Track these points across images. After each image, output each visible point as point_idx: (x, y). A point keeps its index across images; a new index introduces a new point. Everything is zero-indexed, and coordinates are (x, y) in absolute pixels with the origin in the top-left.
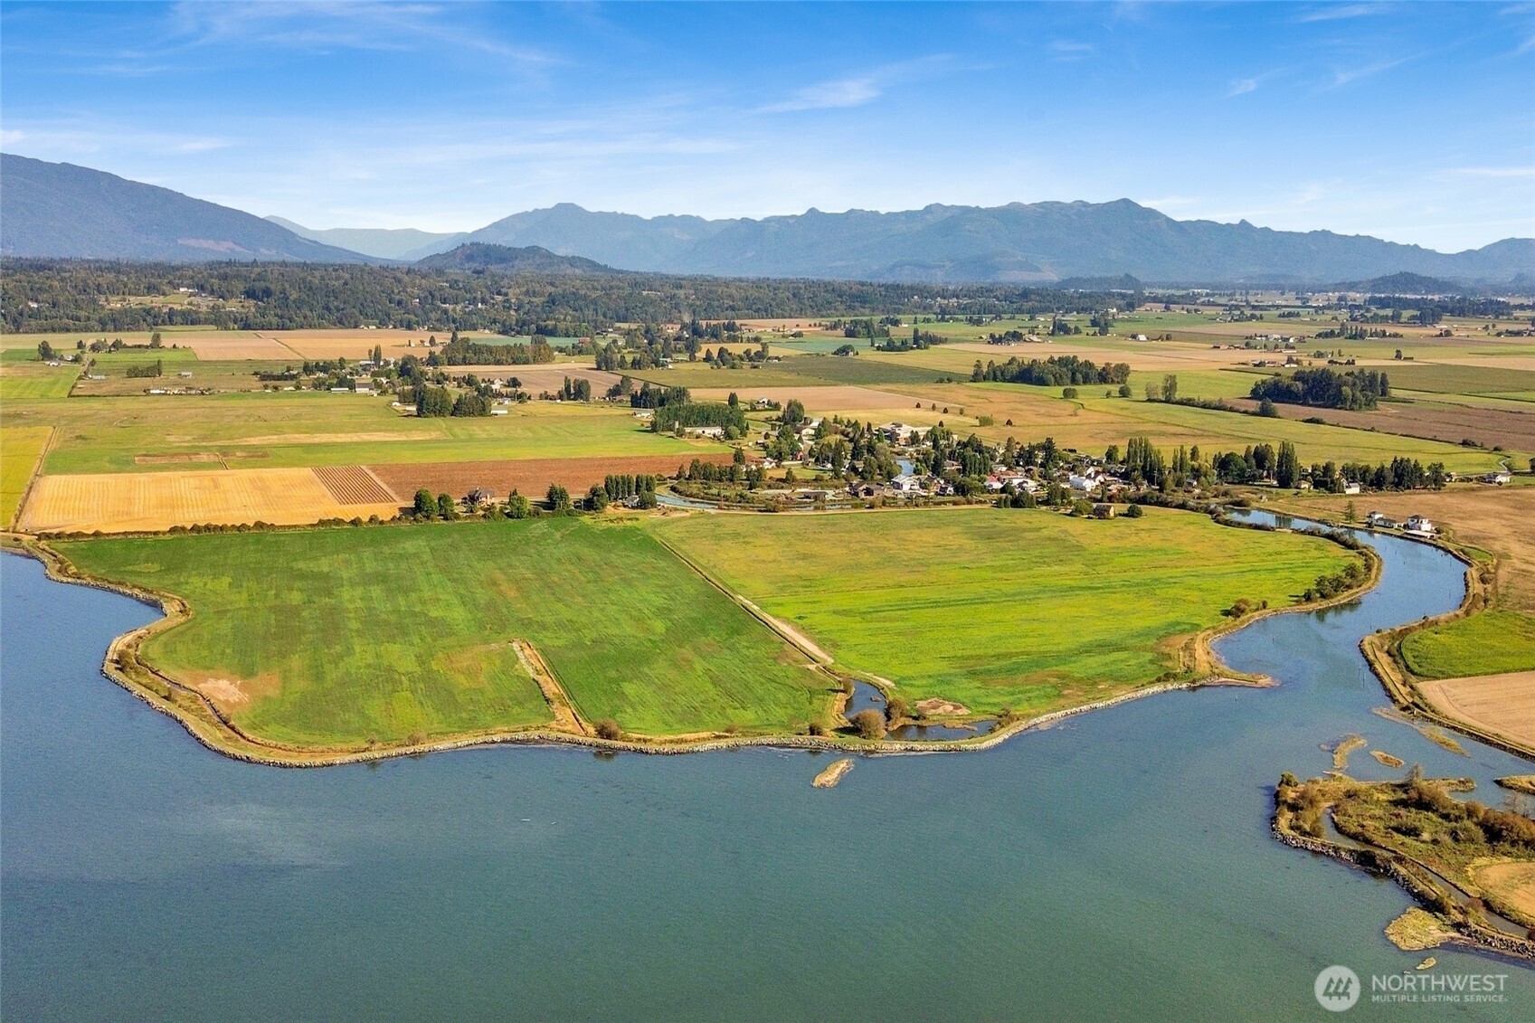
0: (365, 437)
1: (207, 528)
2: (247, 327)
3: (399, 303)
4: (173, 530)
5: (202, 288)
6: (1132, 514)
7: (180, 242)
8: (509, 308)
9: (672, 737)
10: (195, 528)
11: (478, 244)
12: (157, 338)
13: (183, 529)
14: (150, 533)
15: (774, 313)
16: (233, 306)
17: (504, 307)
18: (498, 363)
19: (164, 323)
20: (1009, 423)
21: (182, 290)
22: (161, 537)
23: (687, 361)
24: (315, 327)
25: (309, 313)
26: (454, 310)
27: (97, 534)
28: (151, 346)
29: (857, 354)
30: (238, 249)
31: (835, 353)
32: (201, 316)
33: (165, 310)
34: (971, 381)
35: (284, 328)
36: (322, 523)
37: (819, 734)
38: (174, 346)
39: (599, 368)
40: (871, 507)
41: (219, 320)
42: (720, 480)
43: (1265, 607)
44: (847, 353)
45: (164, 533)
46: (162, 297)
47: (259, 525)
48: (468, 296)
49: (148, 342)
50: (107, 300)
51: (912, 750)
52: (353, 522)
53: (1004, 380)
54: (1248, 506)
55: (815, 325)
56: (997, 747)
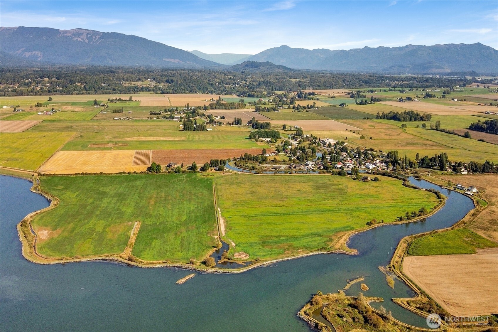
0: (162, 139)
1: (86, 174)
2: (163, 93)
3: (212, 85)
4: (76, 174)
5: (154, 79)
6: (376, 180)
7: (163, 59)
8: (245, 86)
10: (83, 174)
11: (249, 61)
12: (131, 97)
13: (79, 174)
14: (69, 175)
15: (333, 88)
16: (161, 86)
17: (244, 86)
18: (226, 109)
19: (140, 91)
20: (371, 138)
21: (148, 80)
22: (72, 176)
23: (287, 108)
24: (183, 93)
25: (183, 88)
26: (228, 87)
27: (54, 175)
28: (129, 100)
29: (347, 106)
30: (180, 62)
31: (340, 106)
32: (151, 89)
33: (141, 87)
34: (376, 119)
35: (173, 93)
36: (120, 173)
37: (193, 264)
38: (136, 100)
39: (256, 111)
40: (291, 173)
41: (155, 90)
42: (253, 160)
43: (382, 222)
44: (343, 106)
45: (73, 175)
46: (141, 82)
47: (101, 173)
48: (234, 82)
49: (128, 99)
50: (125, 83)
51: (217, 272)
52: (128, 173)
53: (387, 119)
54: (420, 178)
55: (344, 92)
56: (244, 272)
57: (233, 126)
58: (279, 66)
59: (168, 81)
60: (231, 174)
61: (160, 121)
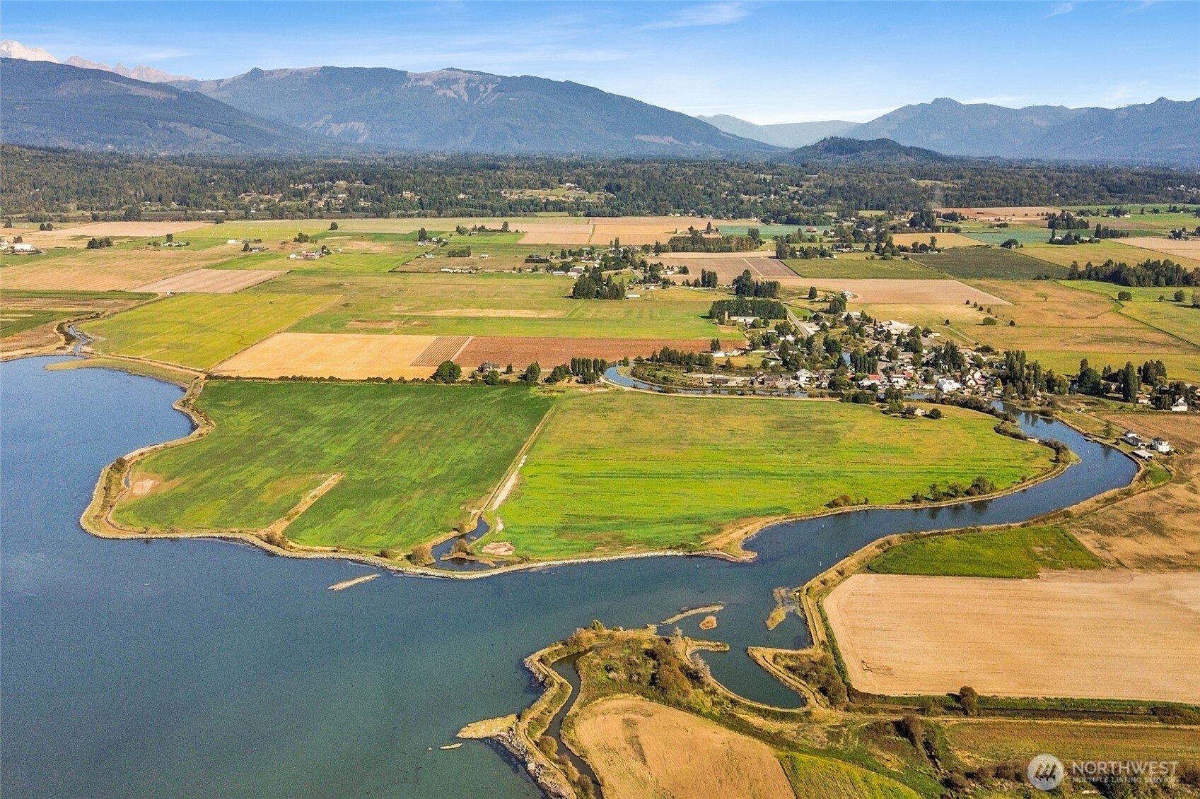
0: (513, 313)
1: (300, 379)
2: (588, 215)
3: (710, 195)
4: (280, 378)
5: (579, 183)
6: (934, 415)
7: (636, 137)
8: (793, 199)
9: (322, 548)
10: (294, 378)
11: (836, 138)
12: (506, 224)
13: (287, 378)
14: (267, 379)
15: (1022, 202)
16: (592, 198)
17: (789, 197)
18: (708, 251)
19: (541, 210)
20: (1012, 324)
21: (567, 184)
22: (273, 382)
23: (861, 251)
24: (637, 215)
25: (641, 204)
26: (749, 200)
27: (238, 378)
28: (501, 231)
29: (1022, 246)
30: (676, 142)
31: (1002, 246)
32: (566, 205)
33: (544, 201)
34: (1068, 279)
35: (613, 215)
36: (369, 380)
37: (385, 557)
38: (517, 231)
39: (777, 257)
41: (575, 209)
42: (680, 364)
44: (1011, 247)
45: (275, 380)
46: (549, 190)
47: (332, 378)
48: (766, 188)
49: (500, 228)
50: (511, 193)
52: (387, 381)
53: (1098, 279)
54: (1051, 415)
55: (1042, 215)
56: (481, 579)
57: (696, 289)
58: (911, 148)
59: (608, 188)
60: (606, 390)
61: (538, 277)
